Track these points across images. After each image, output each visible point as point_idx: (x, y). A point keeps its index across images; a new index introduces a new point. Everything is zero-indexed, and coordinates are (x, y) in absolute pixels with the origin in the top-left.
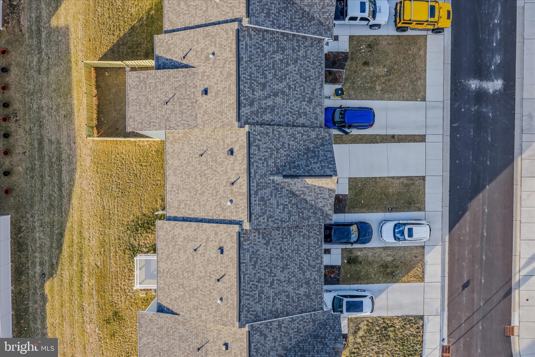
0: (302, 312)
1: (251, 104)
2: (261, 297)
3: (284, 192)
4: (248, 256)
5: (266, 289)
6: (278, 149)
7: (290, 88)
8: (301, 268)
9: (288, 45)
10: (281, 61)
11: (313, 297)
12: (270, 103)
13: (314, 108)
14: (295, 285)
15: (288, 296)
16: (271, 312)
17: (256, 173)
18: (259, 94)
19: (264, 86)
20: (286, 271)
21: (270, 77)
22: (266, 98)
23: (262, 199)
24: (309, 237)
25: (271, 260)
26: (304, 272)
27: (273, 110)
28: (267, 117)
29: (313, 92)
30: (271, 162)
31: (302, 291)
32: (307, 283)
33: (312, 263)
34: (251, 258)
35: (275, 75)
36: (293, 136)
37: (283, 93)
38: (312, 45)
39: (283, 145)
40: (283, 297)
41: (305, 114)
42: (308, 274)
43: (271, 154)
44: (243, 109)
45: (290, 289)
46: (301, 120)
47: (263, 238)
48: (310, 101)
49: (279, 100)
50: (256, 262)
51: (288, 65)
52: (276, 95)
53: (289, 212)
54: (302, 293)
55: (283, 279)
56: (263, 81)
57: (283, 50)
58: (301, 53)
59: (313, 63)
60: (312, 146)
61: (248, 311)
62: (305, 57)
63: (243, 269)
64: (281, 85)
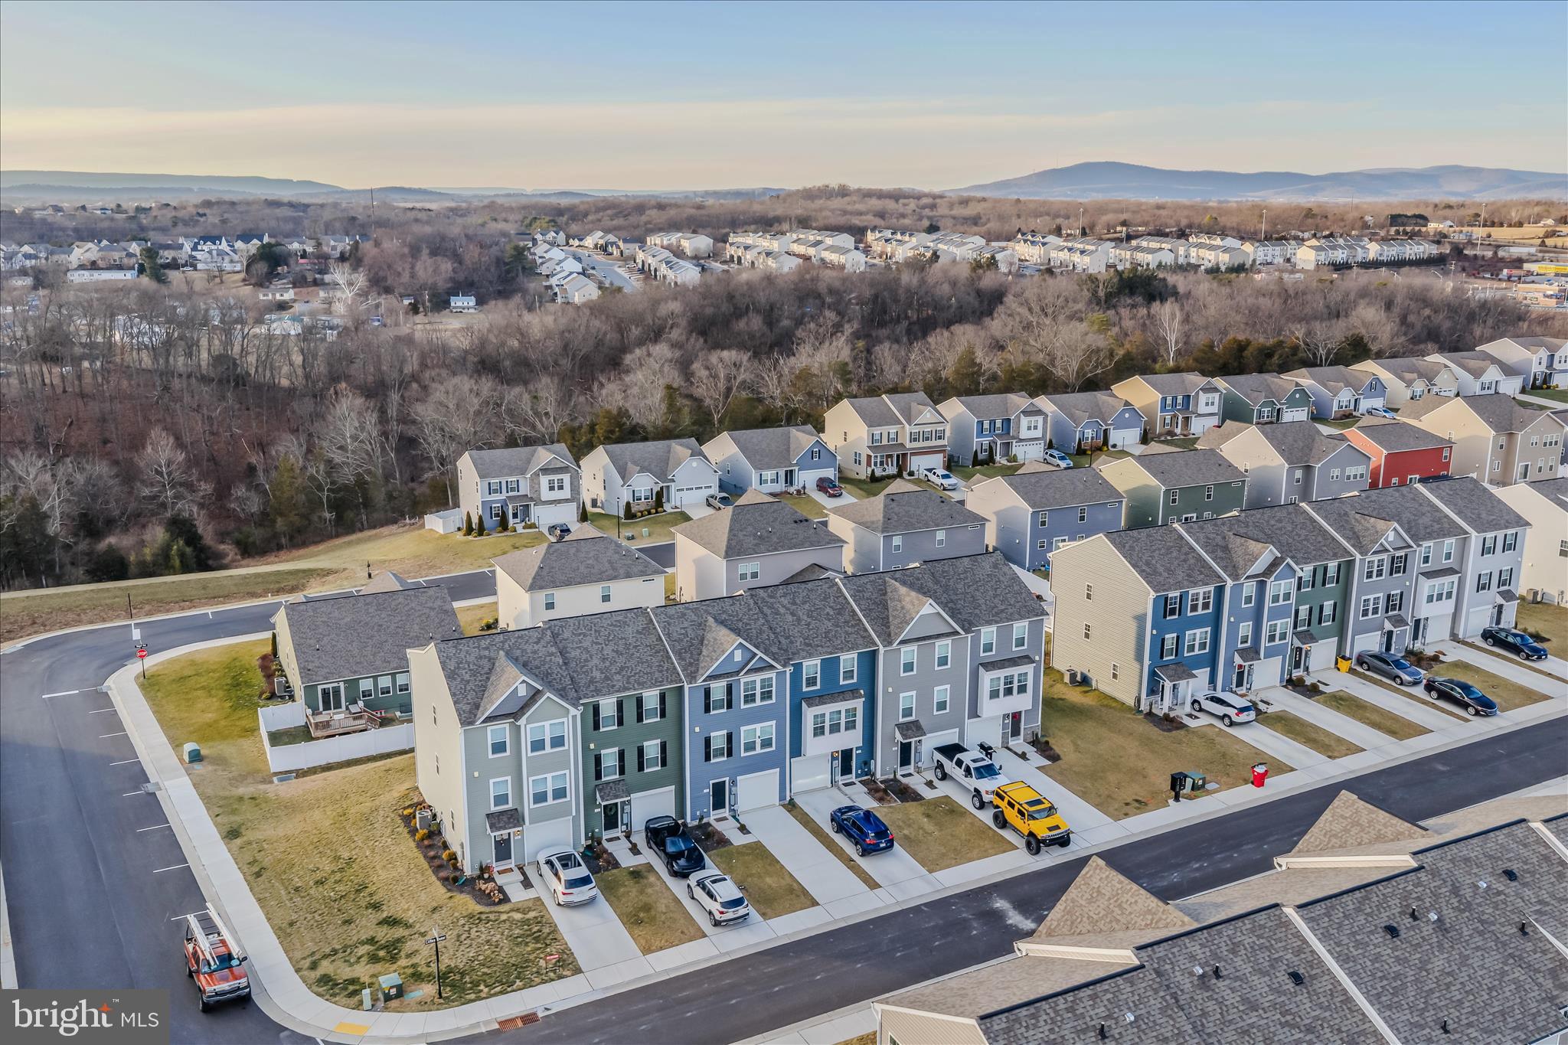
0: (572, 678)
2: (580, 634)
3: (700, 632)
4: (619, 618)
8: (622, 668)
10: (828, 614)
11: (592, 688)
12: (782, 610)
14: (602, 666)
15: (586, 661)
16: (565, 648)
17: (708, 605)
18: (785, 601)
19: (794, 603)
20: (615, 654)
21: (807, 606)
22: (784, 606)
24: (661, 671)
25: (622, 638)
26: (619, 673)
28: (767, 610)
29: (818, 646)
30: (724, 616)
31: (597, 674)
32: (607, 678)
33: (632, 680)
34: (619, 621)
35: (811, 611)
36: (761, 632)
37: (799, 620)
38: (863, 637)
39: (747, 624)
40: (584, 657)
41: (791, 642)
45: (595, 661)
46: (782, 640)
47: (644, 629)
48: (807, 645)
49: (790, 618)
50: (615, 626)
51: (829, 620)
52: (793, 614)
53: (681, 640)
54: (594, 674)
55: (605, 653)
56: (798, 602)
57: (840, 614)
58: (849, 629)
59: (847, 642)
61: (561, 627)
62: (847, 633)
63: (605, 616)
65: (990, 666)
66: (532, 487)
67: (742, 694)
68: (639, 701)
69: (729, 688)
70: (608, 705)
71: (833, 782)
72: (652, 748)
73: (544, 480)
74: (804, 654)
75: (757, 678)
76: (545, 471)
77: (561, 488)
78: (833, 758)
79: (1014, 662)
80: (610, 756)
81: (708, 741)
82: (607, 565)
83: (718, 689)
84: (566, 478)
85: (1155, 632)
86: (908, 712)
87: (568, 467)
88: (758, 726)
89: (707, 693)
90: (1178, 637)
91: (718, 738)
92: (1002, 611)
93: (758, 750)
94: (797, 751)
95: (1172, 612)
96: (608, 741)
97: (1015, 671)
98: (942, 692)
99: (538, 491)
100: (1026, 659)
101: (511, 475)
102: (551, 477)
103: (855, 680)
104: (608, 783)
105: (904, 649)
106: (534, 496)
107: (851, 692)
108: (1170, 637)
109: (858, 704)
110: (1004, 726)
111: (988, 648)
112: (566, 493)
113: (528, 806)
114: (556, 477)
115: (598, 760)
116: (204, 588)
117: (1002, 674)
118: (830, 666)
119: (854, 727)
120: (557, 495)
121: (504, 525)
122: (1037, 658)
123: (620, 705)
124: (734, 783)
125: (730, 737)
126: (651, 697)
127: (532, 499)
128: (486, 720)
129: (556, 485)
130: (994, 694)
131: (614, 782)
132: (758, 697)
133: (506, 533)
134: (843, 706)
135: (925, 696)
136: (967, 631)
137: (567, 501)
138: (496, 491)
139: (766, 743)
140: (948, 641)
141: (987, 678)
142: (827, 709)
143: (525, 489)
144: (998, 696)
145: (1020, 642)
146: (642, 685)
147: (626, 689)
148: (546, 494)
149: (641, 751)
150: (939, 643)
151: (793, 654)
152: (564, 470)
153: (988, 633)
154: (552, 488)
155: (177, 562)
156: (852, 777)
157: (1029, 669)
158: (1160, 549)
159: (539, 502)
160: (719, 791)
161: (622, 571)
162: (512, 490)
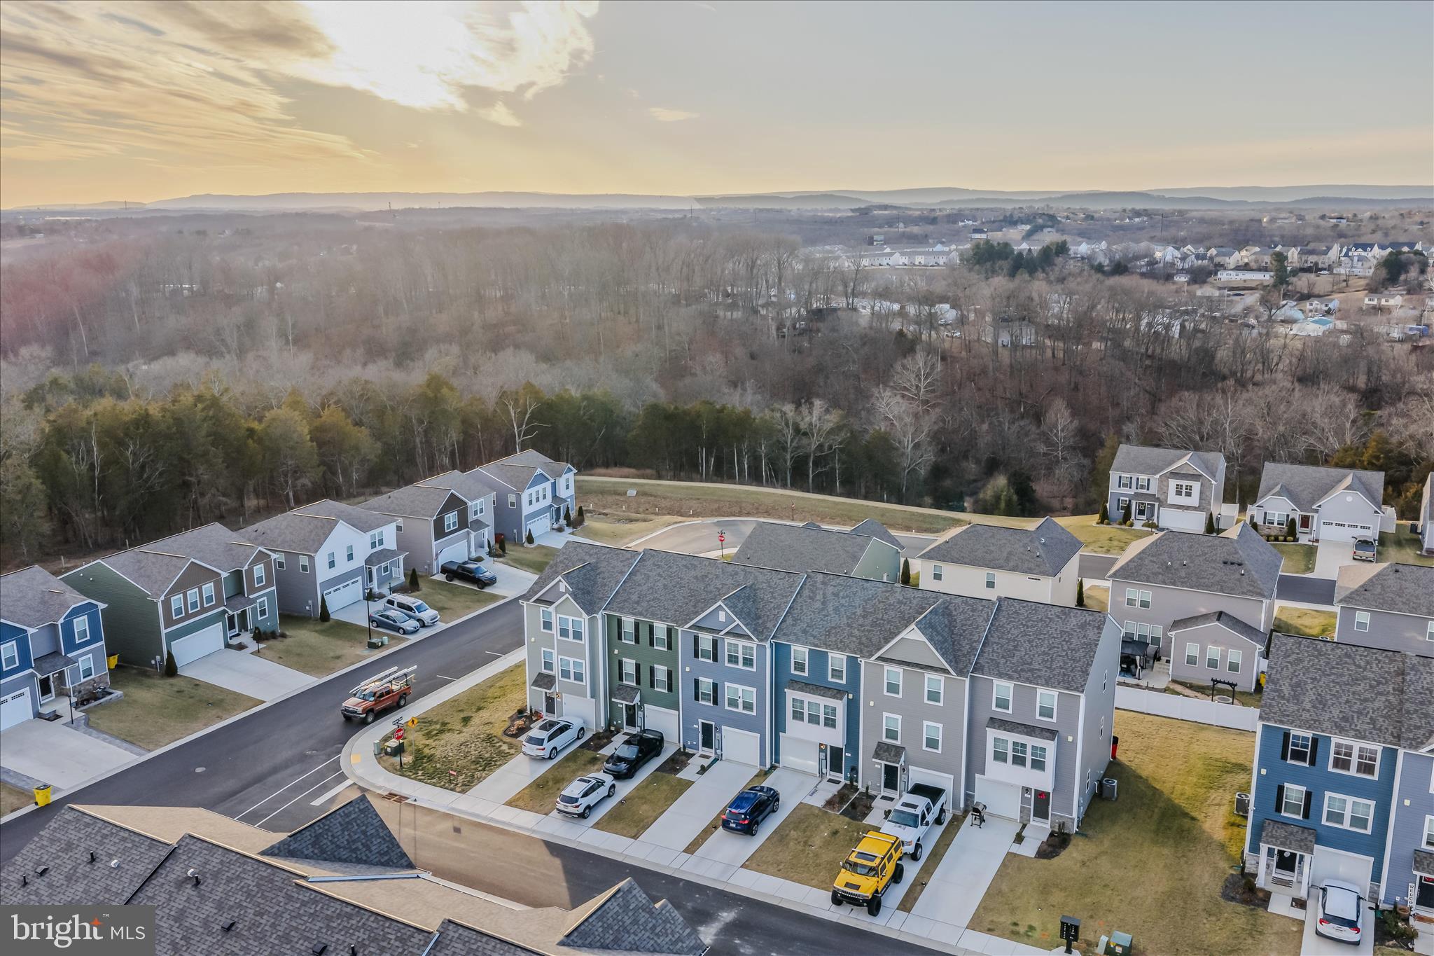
0: (617, 594)
1: (823, 583)
2: (657, 566)
4: (696, 563)
5: (659, 570)
6: (772, 593)
7: (825, 616)
8: (654, 599)
9: (867, 622)
11: (621, 605)
12: (818, 597)
13: (795, 634)
14: (645, 592)
16: (638, 571)
20: (661, 587)
21: (843, 601)
22: (824, 594)
23: (736, 574)
24: (676, 611)
25: (680, 578)
26: (649, 602)
27: (810, 598)
28: (806, 593)
29: (812, 636)
30: (764, 586)
32: (638, 603)
33: (651, 610)
35: (843, 606)
37: (823, 609)
38: (860, 643)
40: (642, 582)
41: (793, 625)
42: (646, 603)
43: (770, 587)
44: (822, 575)
45: (644, 588)
46: (790, 621)
48: (804, 632)
49: (818, 605)
50: (685, 567)
51: (848, 618)
52: (823, 603)
53: (711, 592)
54: (632, 596)
55: (657, 584)
56: (841, 595)
57: (864, 617)
58: (856, 632)
59: (841, 641)
60: (760, 621)
61: (652, 556)
64: (830, 609)
65: (995, 722)
66: (1160, 489)
67: (726, 653)
68: (651, 628)
69: (715, 643)
70: (628, 622)
71: (822, 775)
72: (661, 671)
73: (1173, 483)
74: (794, 638)
75: (741, 643)
76: (1174, 475)
77: (1189, 494)
78: (821, 750)
79: (1030, 730)
80: (629, 665)
81: (697, 682)
82: (1005, 554)
83: (706, 641)
84: (1196, 486)
85: (1264, 772)
86: (891, 734)
87: (1201, 475)
88: (740, 688)
89: (696, 639)
90: (1309, 795)
91: (706, 683)
92: (1031, 670)
93: (740, 710)
94: (779, 726)
95: (1299, 756)
96: (628, 652)
97: (1030, 741)
98: (932, 728)
99: (1166, 493)
100: (1051, 733)
101: (1142, 472)
102: (1180, 482)
103: (844, 682)
104: (627, 686)
105: (888, 667)
106: (1162, 497)
107: (837, 692)
108: (1295, 792)
109: (840, 706)
110: (1024, 800)
111: (1002, 703)
112: (1194, 500)
113: (559, 677)
114: (1184, 483)
115: (620, 663)
116: (882, 516)
117: (1011, 737)
118: (818, 659)
119: (834, 726)
120: (1182, 500)
121: (1126, 517)
122: (1070, 739)
123: (637, 625)
124: (719, 730)
125: (715, 686)
126: (660, 628)
127: (1158, 500)
128: (538, 601)
129: (1184, 490)
130: (1000, 757)
131: (632, 688)
132: (741, 660)
133: (1123, 527)
134: (823, 701)
135: (913, 725)
136: (961, 672)
137: (1195, 509)
138: (1125, 485)
139: (748, 706)
140: (941, 677)
141: (992, 734)
142: (807, 698)
143: (1153, 489)
144: (1005, 760)
145: (1046, 712)
146: (653, 615)
147: (640, 614)
148: (1173, 498)
149: (652, 670)
150: (928, 675)
151: (785, 634)
152: (1196, 477)
153: (1003, 687)
154: (1179, 493)
155: (1003, 505)
156: (841, 778)
157: (1050, 747)
158: (1342, 675)
159: (1163, 503)
160: (707, 729)
161: (1011, 564)
162: (1142, 487)
